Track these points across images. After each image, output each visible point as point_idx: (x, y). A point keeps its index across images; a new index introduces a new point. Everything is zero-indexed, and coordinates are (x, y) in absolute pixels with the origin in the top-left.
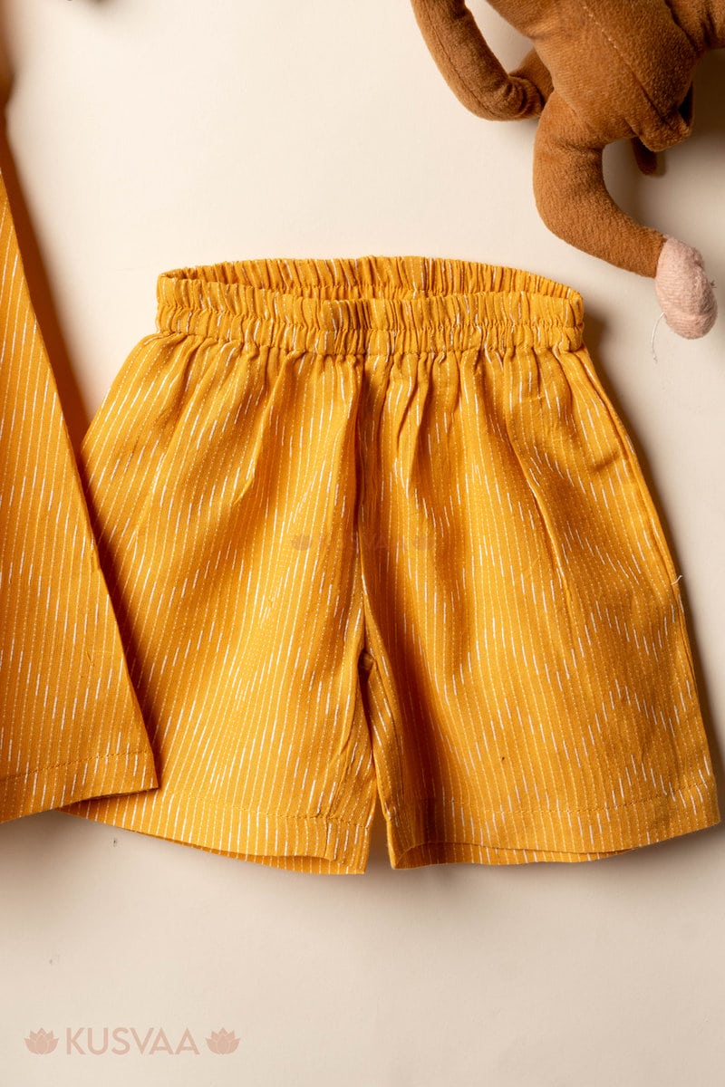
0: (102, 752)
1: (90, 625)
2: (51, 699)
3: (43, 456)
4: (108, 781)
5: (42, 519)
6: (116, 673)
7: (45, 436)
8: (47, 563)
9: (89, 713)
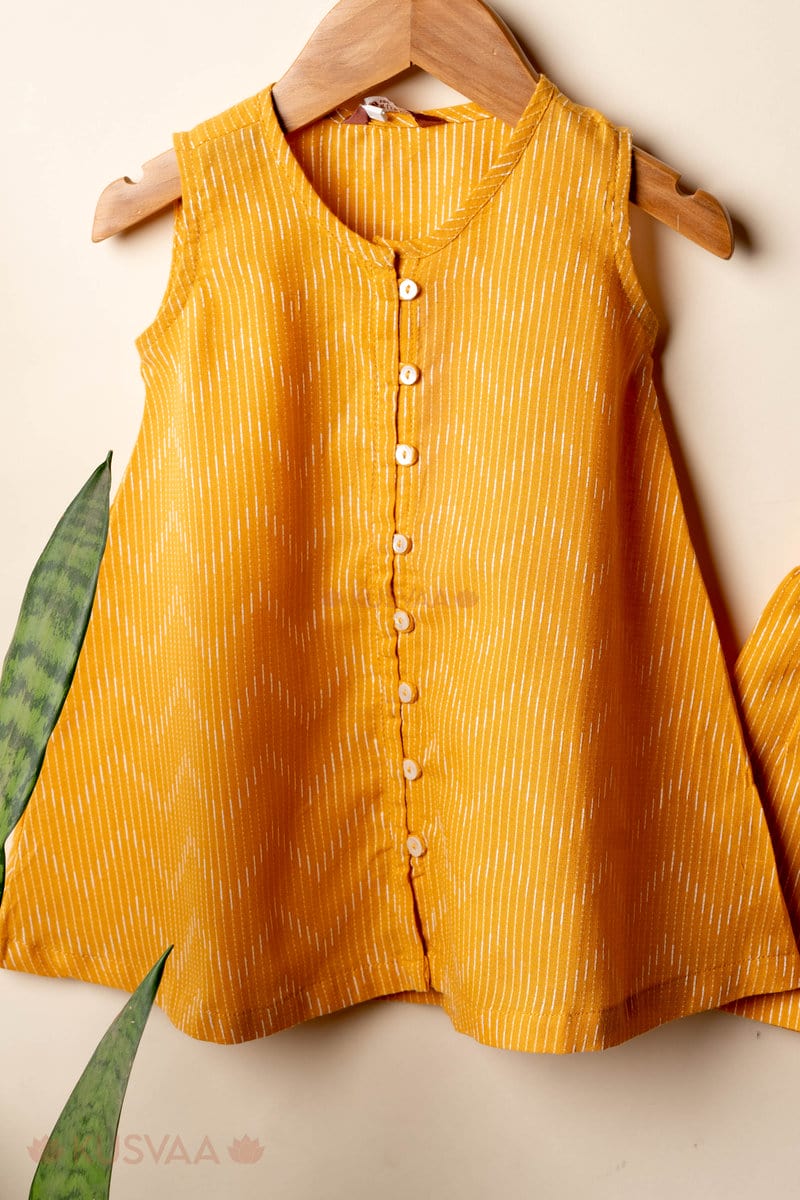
0: (754, 956)
1: (745, 837)
2: (708, 906)
3: (700, 681)
4: (759, 982)
5: (699, 739)
6: (767, 881)
7: (703, 662)
8: (703, 779)
9: (742, 918)
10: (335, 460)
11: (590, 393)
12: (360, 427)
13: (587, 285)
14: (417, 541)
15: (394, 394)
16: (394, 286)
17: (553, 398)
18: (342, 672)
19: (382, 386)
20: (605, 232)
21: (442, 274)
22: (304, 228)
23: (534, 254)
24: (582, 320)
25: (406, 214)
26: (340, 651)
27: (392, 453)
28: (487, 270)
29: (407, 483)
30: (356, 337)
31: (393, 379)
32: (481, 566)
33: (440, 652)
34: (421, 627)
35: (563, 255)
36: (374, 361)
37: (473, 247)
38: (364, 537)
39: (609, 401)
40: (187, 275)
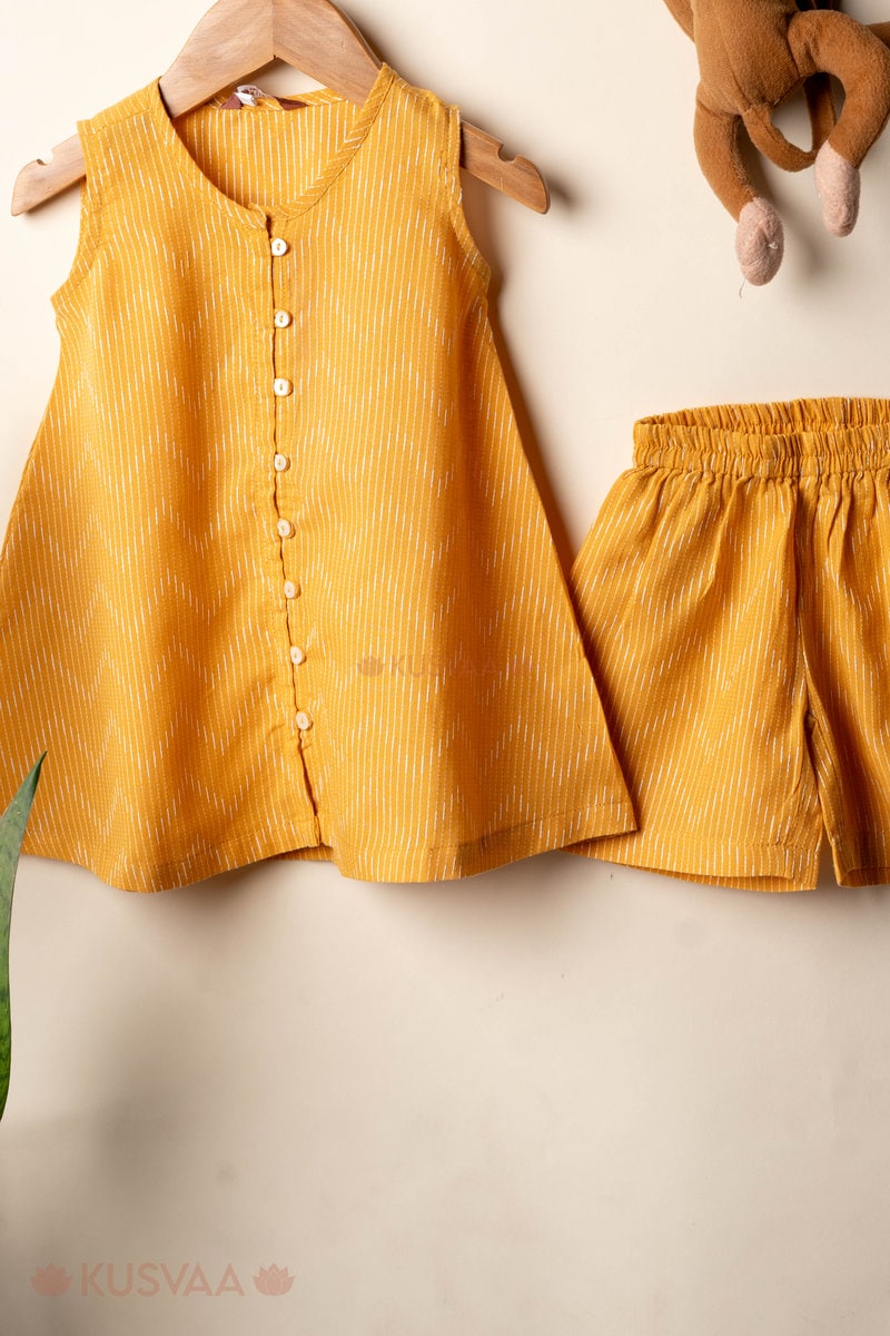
0: (592, 802)
1: (579, 702)
2: (550, 762)
3: (537, 570)
4: (597, 826)
5: (538, 620)
6: (600, 739)
7: (538, 555)
8: (543, 653)
9: (580, 771)
10: (224, 394)
11: (432, 329)
12: (244, 367)
13: (426, 239)
14: (295, 459)
15: (271, 336)
16: (267, 244)
17: (401, 334)
18: (236, 576)
19: (261, 330)
20: (440, 193)
21: (307, 233)
22: (190, 197)
23: (382, 214)
24: (423, 267)
25: (276, 183)
26: (234, 557)
27: (271, 386)
28: (344, 228)
29: (284, 411)
30: (237, 288)
31: (270, 322)
32: (347, 477)
33: (316, 553)
34: (300, 533)
35: (406, 214)
36: (253, 309)
37: (332, 210)
38: (251, 459)
39: (449, 335)
40: (92, 240)
